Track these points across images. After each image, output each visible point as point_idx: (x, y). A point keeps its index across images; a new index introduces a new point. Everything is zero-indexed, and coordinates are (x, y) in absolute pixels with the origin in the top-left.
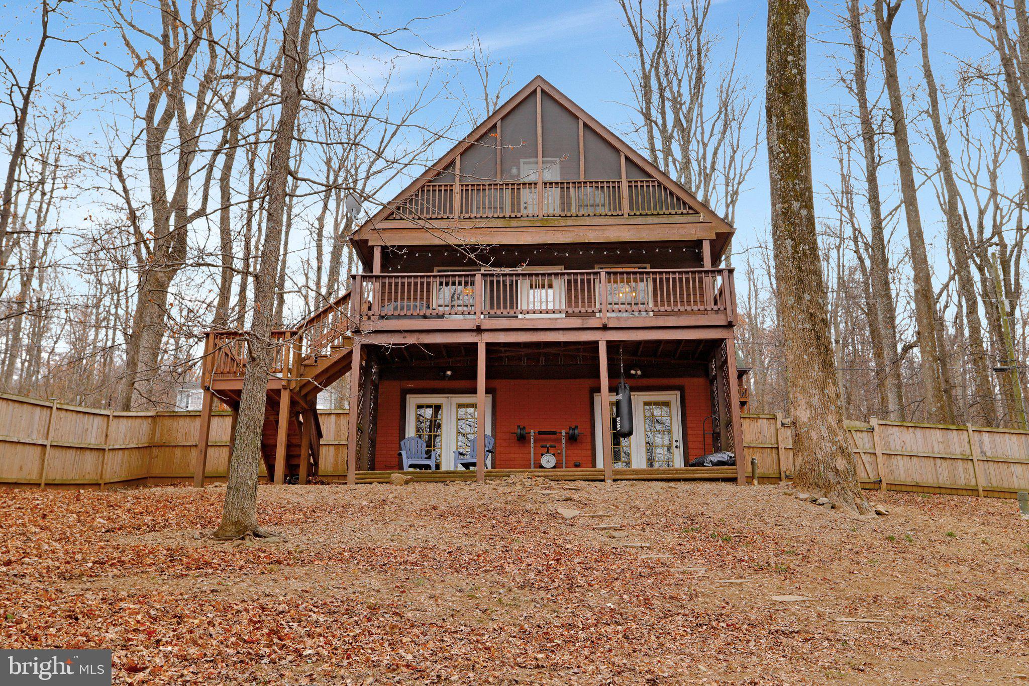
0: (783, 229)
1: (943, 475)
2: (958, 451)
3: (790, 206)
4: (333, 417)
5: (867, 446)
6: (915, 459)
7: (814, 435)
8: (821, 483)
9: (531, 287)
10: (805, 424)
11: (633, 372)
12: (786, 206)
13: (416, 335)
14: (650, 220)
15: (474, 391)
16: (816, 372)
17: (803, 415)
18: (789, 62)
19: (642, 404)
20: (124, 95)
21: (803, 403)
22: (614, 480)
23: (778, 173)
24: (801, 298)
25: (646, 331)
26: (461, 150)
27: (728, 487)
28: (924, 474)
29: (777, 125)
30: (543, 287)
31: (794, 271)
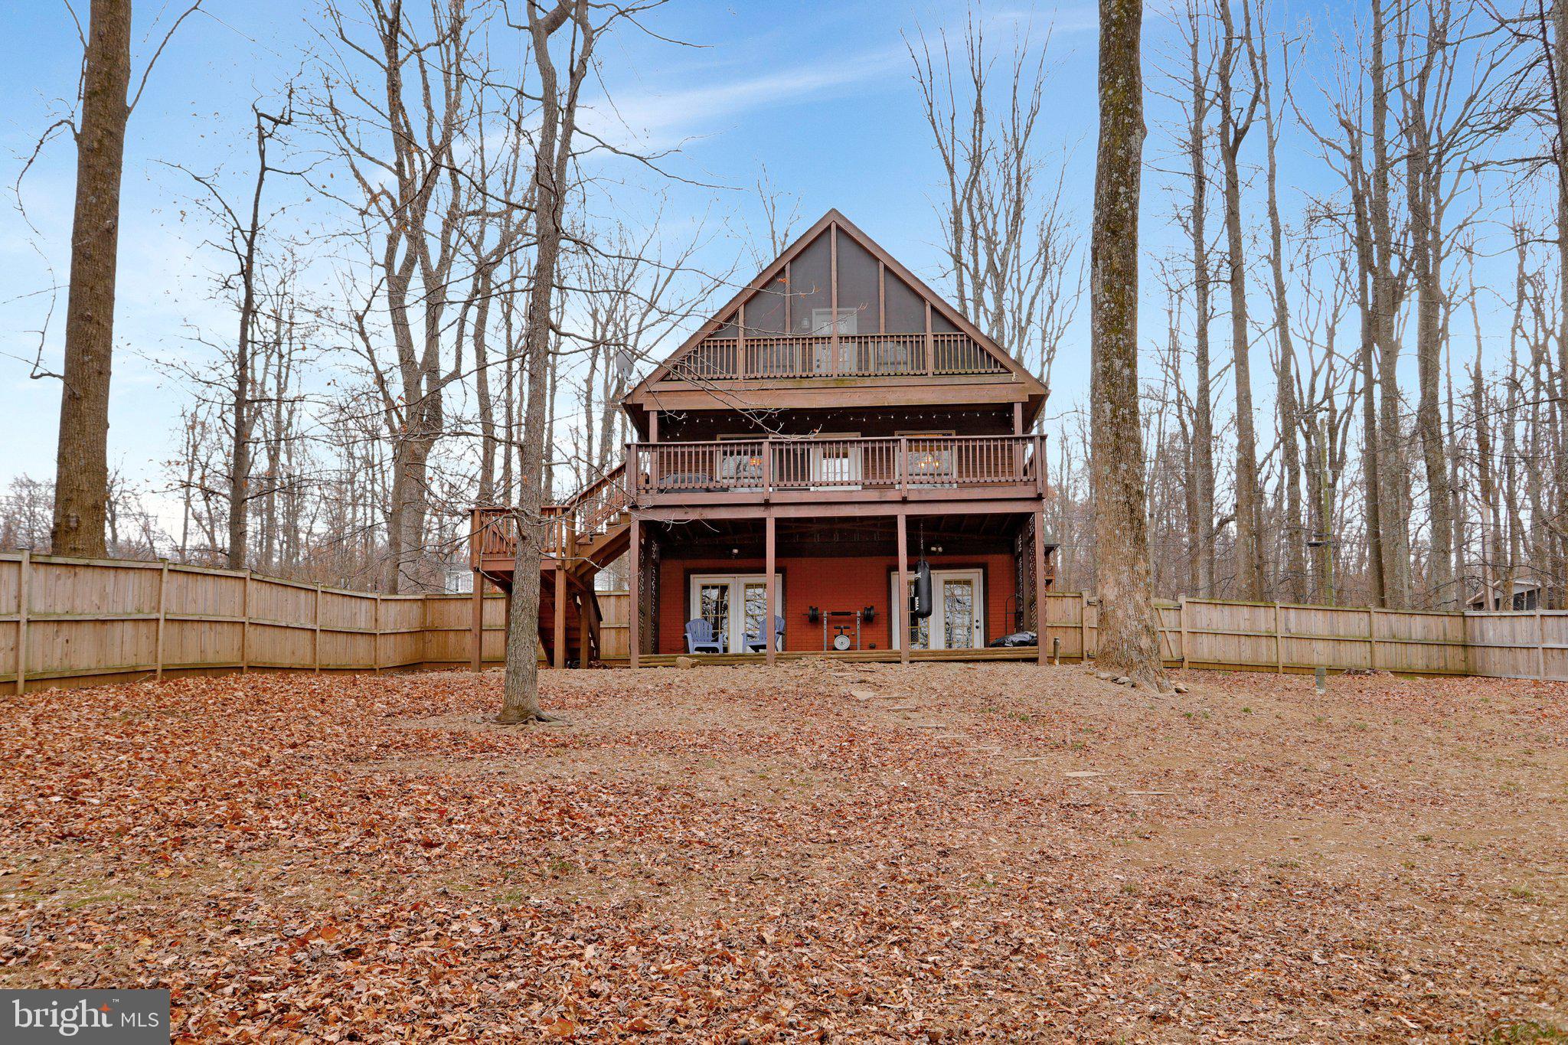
0: (1103, 391)
1: (1246, 652)
2: (1263, 628)
3: (1111, 365)
4: (613, 600)
5: (1173, 624)
6: (1219, 637)
7: (1120, 613)
8: (1123, 663)
9: (825, 457)
10: (1111, 602)
11: (933, 549)
12: (1107, 364)
13: (699, 510)
14: (957, 380)
15: (762, 570)
16: (1127, 548)
17: (1110, 593)
18: (1120, 194)
19: (942, 583)
20: (358, 238)
21: (1111, 580)
22: (911, 662)
23: (1101, 326)
24: (1117, 468)
25: (949, 505)
26: (744, 298)
27: (1029, 668)
28: (1228, 651)
29: (1103, 271)
30: (838, 456)
31: (1112, 438)
